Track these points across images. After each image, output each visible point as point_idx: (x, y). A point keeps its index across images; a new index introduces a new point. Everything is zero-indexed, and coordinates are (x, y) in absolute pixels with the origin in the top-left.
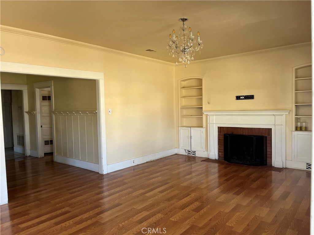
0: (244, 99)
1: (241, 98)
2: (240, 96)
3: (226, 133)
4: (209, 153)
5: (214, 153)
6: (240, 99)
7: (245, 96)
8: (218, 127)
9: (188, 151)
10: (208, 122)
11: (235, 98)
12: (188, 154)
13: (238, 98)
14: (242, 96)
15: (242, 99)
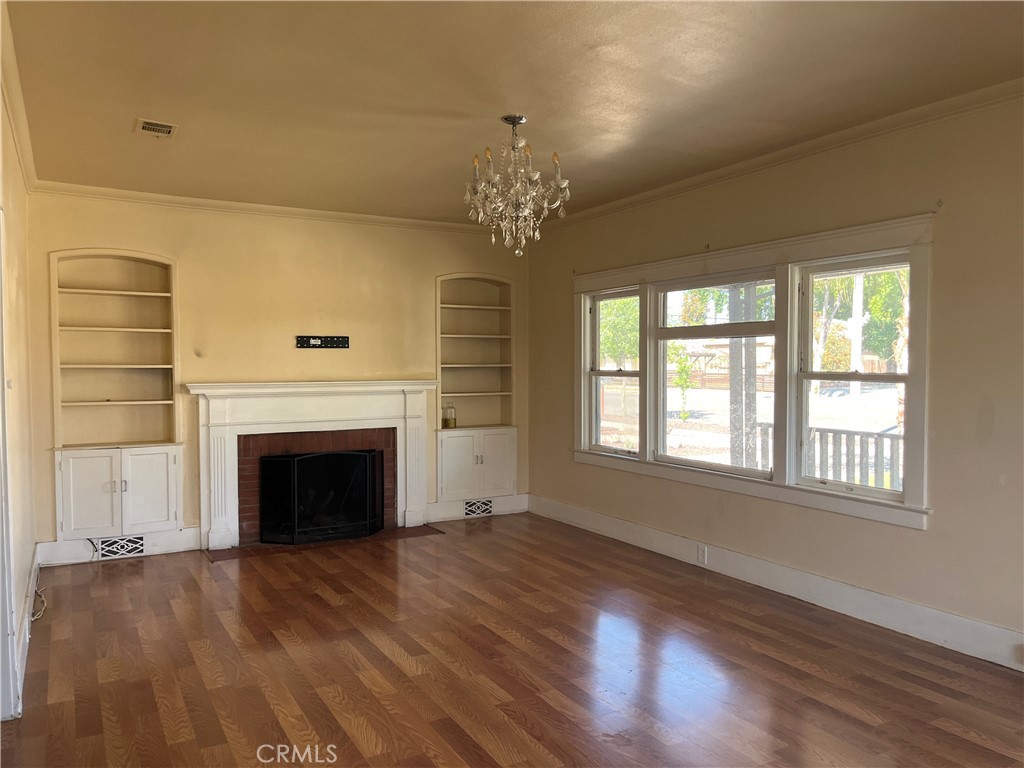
0: (320, 347)
1: (312, 342)
2: (309, 338)
3: (265, 453)
6: (309, 346)
7: (326, 338)
9: (103, 543)
10: (202, 420)
11: (295, 342)
12: (103, 555)
13: (303, 342)
14: (314, 338)
15: (314, 346)
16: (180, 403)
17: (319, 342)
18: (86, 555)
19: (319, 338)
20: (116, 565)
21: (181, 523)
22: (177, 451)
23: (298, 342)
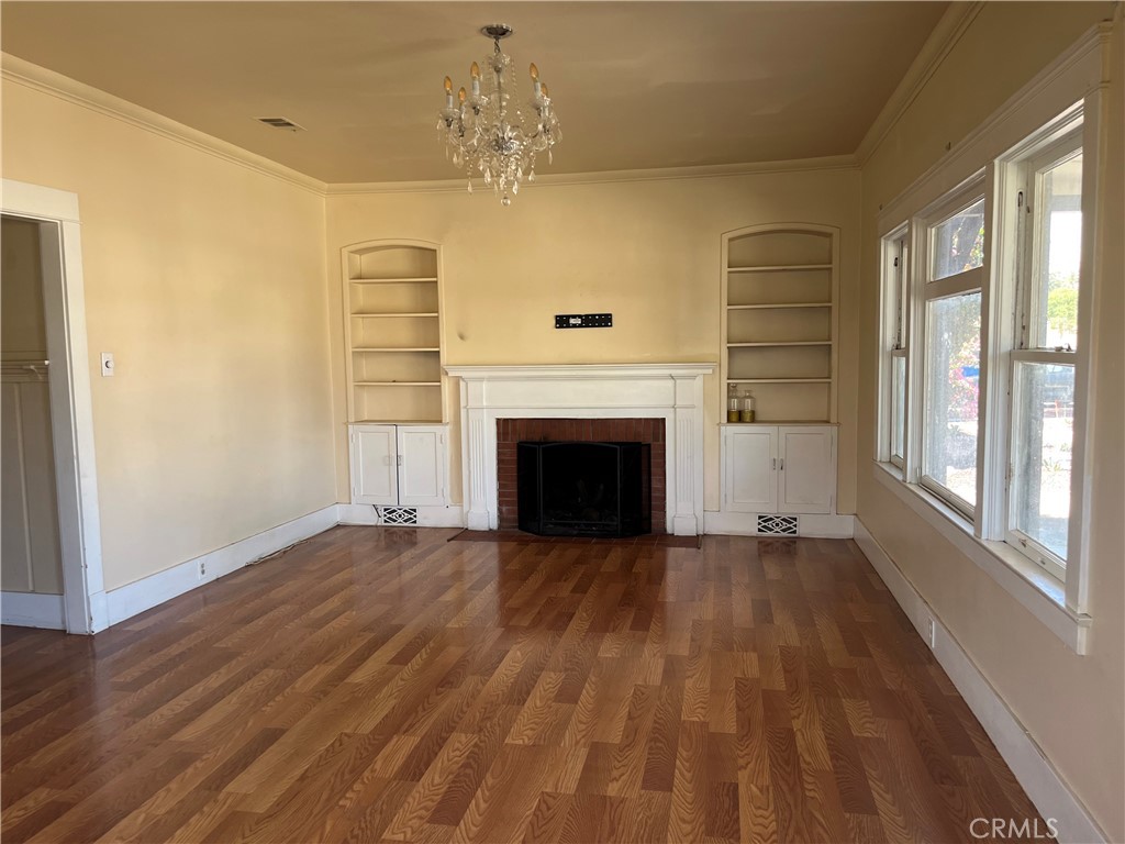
0: (580, 326)
1: (572, 321)
2: (569, 317)
3: (523, 438)
4: (466, 509)
5: (483, 506)
6: (568, 326)
7: (587, 316)
8: (498, 420)
9: (385, 510)
10: (463, 404)
11: (554, 322)
12: (386, 521)
13: (562, 322)
14: (574, 317)
15: (574, 326)
16: (446, 386)
17: (579, 321)
18: (371, 519)
19: (580, 316)
20: (394, 532)
21: (449, 501)
22: (445, 431)
23: (557, 322)
